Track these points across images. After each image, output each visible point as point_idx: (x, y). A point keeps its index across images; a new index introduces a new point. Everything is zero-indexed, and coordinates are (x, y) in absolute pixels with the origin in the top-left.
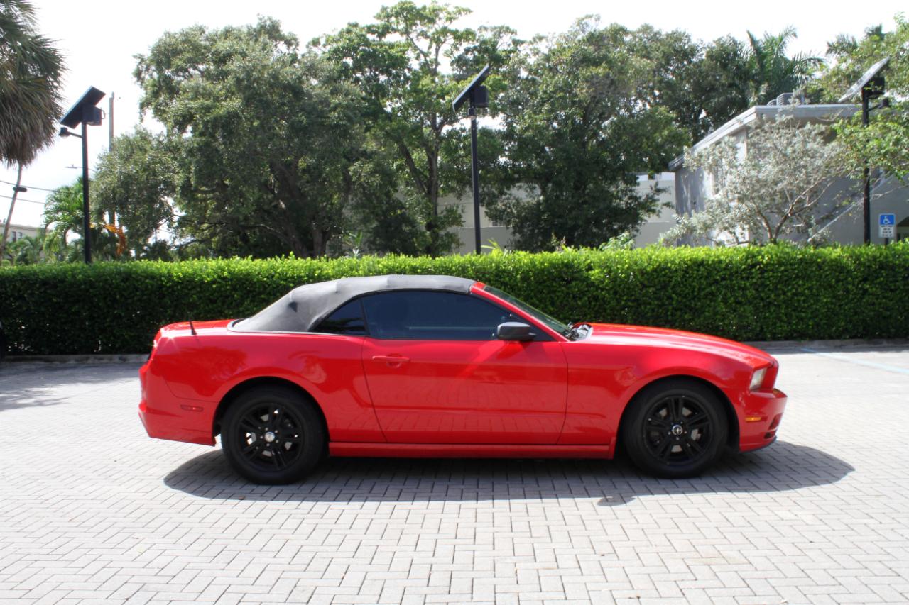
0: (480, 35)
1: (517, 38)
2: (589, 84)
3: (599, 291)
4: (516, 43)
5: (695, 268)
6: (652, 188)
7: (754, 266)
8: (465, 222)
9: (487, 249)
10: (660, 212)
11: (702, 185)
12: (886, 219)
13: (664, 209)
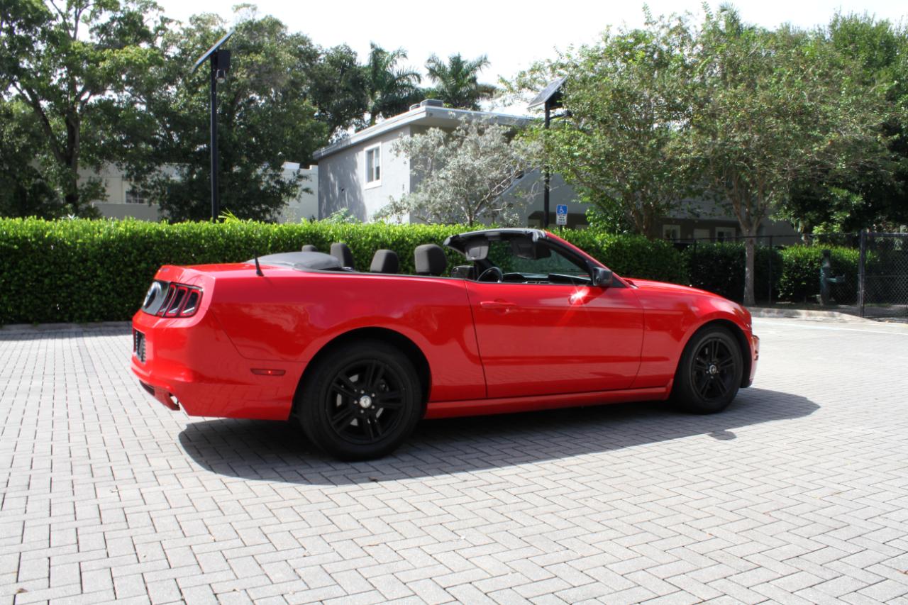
0: (125, 6)
1: (166, 15)
2: (249, 70)
4: (164, 20)
6: (294, 175)
8: (108, 196)
10: (300, 196)
11: (354, 173)
12: (561, 209)
13: (304, 194)
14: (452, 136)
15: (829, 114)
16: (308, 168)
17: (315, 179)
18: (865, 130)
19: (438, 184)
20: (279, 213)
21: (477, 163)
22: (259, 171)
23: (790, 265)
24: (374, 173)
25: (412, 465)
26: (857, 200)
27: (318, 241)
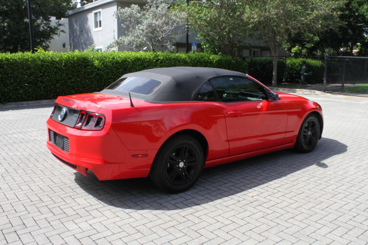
3: (99, 71)
5: (137, 61)
6: (56, 23)
7: (158, 60)
9: (36, 50)
10: (59, 34)
11: (87, 24)
12: (194, 44)
13: (61, 33)
14: (143, 8)
15: (314, 3)
16: (61, 19)
17: (67, 26)
18: (329, 10)
19: (139, 32)
20: (50, 42)
21: (157, 23)
22: (39, 21)
23: (288, 67)
24: (98, 24)
25: (207, 193)
26: (317, 38)
27: (86, 61)
